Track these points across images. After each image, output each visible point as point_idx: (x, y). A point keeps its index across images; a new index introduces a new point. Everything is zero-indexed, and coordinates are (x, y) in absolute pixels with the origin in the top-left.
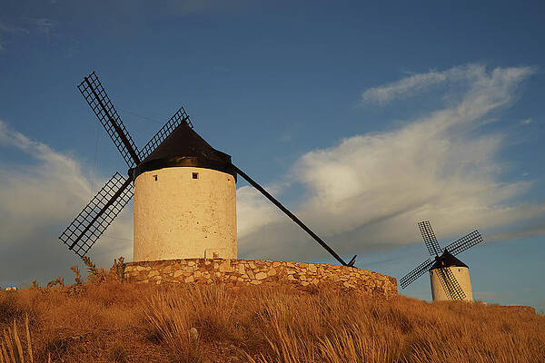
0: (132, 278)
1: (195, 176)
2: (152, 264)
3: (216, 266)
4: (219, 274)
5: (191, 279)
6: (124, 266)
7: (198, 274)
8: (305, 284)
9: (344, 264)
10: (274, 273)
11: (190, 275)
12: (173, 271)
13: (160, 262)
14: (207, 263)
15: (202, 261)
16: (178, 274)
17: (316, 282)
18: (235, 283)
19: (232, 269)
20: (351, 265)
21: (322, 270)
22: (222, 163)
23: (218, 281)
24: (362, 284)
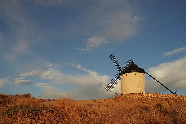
0: (125, 97)
1: (136, 74)
2: (129, 94)
3: (143, 95)
4: (144, 96)
5: (138, 97)
6: (123, 94)
7: (139, 96)
8: (164, 98)
9: (174, 94)
10: (157, 96)
11: (137, 96)
12: (134, 96)
13: (131, 94)
14: (141, 94)
15: (140, 93)
16: (135, 96)
17: (167, 98)
18: (147, 98)
19: (147, 95)
20: (175, 94)
21: (168, 95)
22: (142, 71)
23: (144, 98)
24: (179, 98)
